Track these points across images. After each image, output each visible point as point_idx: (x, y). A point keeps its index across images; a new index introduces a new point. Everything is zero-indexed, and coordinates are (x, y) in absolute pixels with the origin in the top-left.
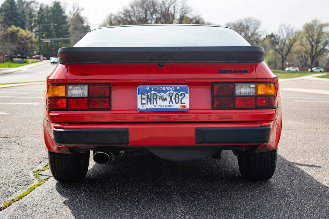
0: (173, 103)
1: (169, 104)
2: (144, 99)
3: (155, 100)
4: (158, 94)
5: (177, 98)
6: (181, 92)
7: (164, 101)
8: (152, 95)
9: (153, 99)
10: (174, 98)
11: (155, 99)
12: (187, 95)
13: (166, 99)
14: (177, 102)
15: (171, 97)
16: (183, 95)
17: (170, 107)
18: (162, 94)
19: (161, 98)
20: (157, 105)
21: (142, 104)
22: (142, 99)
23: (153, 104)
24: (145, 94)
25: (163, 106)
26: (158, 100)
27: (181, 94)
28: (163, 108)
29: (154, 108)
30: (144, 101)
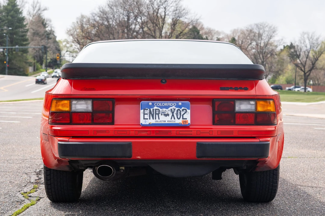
0: (174, 119)
1: (171, 119)
2: (147, 114)
3: (157, 116)
4: (161, 110)
5: (179, 114)
6: (183, 108)
7: (166, 116)
8: (154, 110)
9: (156, 114)
10: (175, 114)
11: (157, 114)
12: (189, 111)
13: (168, 115)
14: (179, 117)
15: (173, 113)
16: (185, 110)
17: (172, 123)
18: (164, 109)
19: (163, 114)
20: (160, 120)
21: (144, 119)
22: (144, 114)
23: (156, 119)
24: (148, 109)
25: (165, 121)
26: (160, 115)
27: (183, 110)
28: (165, 123)
29: (156, 123)
30: (146, 116)
